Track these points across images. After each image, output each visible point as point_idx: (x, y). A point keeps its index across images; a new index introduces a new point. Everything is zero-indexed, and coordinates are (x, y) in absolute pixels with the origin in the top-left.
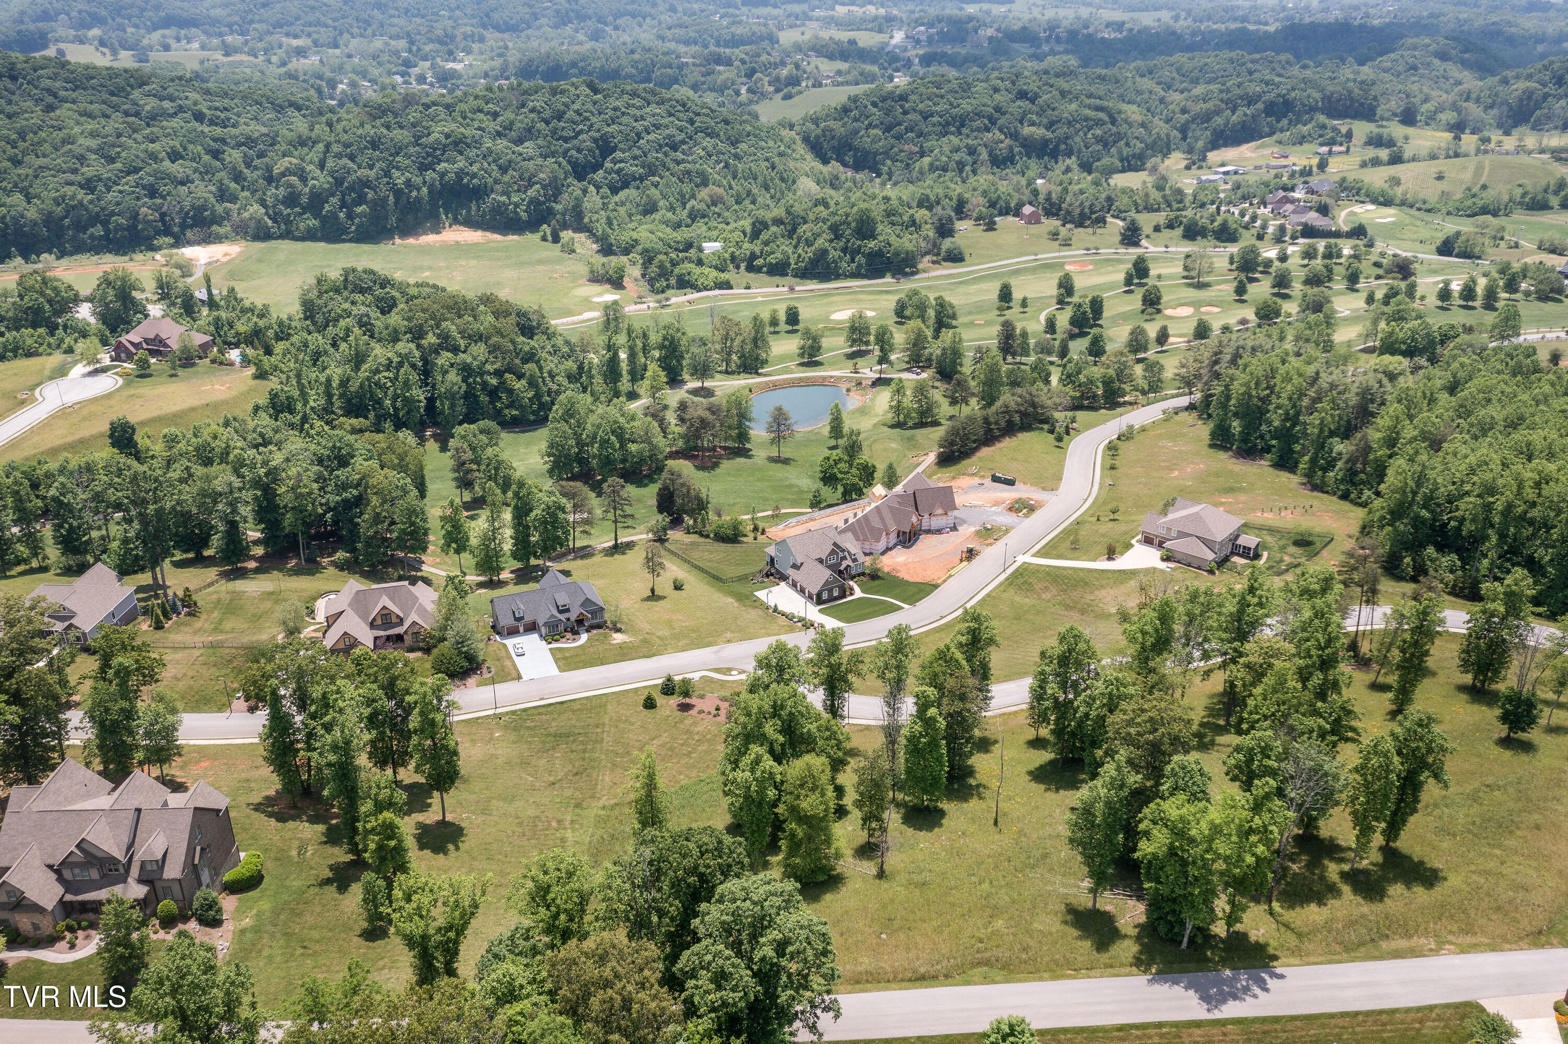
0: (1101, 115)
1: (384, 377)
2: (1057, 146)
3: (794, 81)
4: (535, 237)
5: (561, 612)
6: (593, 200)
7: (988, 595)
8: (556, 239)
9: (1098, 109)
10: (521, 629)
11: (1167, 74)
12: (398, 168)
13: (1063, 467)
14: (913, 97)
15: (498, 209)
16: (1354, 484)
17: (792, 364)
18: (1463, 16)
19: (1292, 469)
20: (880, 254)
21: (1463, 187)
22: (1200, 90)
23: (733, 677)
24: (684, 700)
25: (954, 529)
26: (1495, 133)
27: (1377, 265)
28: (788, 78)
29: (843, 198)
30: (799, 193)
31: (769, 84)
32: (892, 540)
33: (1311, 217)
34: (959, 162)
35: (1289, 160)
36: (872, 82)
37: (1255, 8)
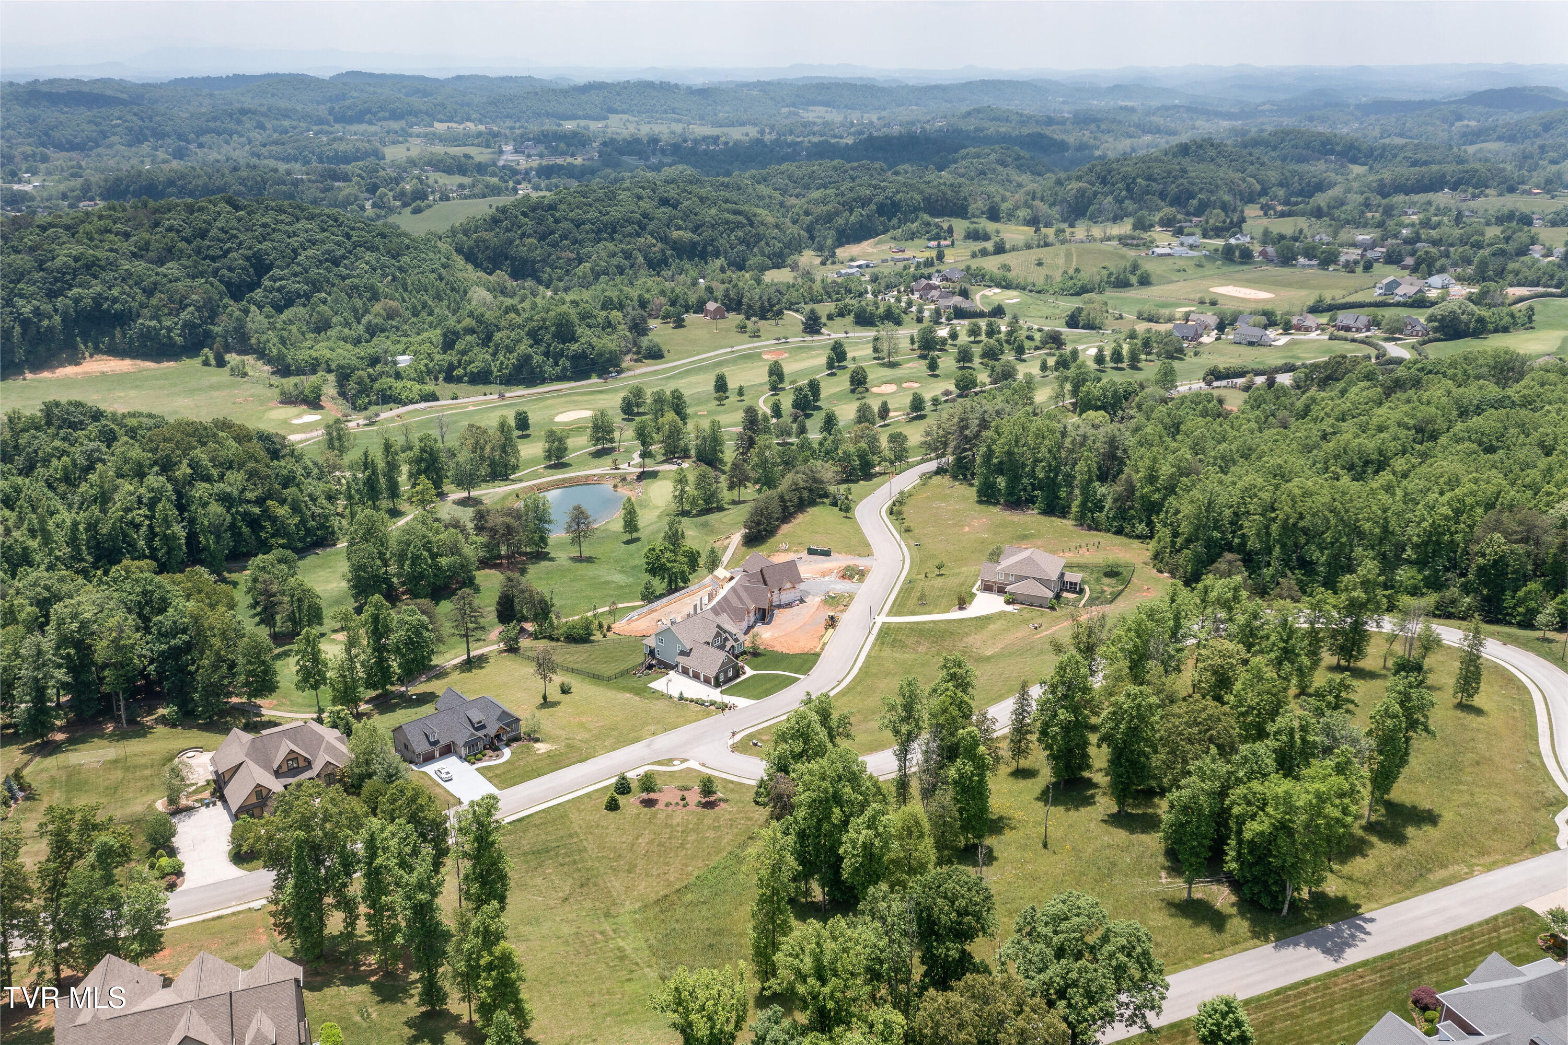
0: (740, 218)
1: (140, 514)
2: (705, 248)
3: (420, 195)
4: (197, 362)
5: (477, 729)
6: (256, 319)
7: (868, 656)
8: (221, 363)
9: (736, 212)
10: (437, 754)
11: (782, 181)
12: (21, 296)
13: (862, 533)
14: (563, 207)
15: (147, 336)
16: (1124, 519)
17: (539, 467)
18: (1003, 129)
19: (1063, 513)
20: (583, 356)
21: (1061, 271)
22: (816, 194)
23: (678, 767)
24: (644, 795)
25: (802, 601)
26: (1064, 226)
27: (1030, 338)
28: (413, 192)
29: (526, 304)
30: (474, 303)
31: (395, 198)
32: (752, 619)
33: (957, 300)
34: (618, 267)
35: (908, 254)
36: (499, 194)
37: (826, 124)
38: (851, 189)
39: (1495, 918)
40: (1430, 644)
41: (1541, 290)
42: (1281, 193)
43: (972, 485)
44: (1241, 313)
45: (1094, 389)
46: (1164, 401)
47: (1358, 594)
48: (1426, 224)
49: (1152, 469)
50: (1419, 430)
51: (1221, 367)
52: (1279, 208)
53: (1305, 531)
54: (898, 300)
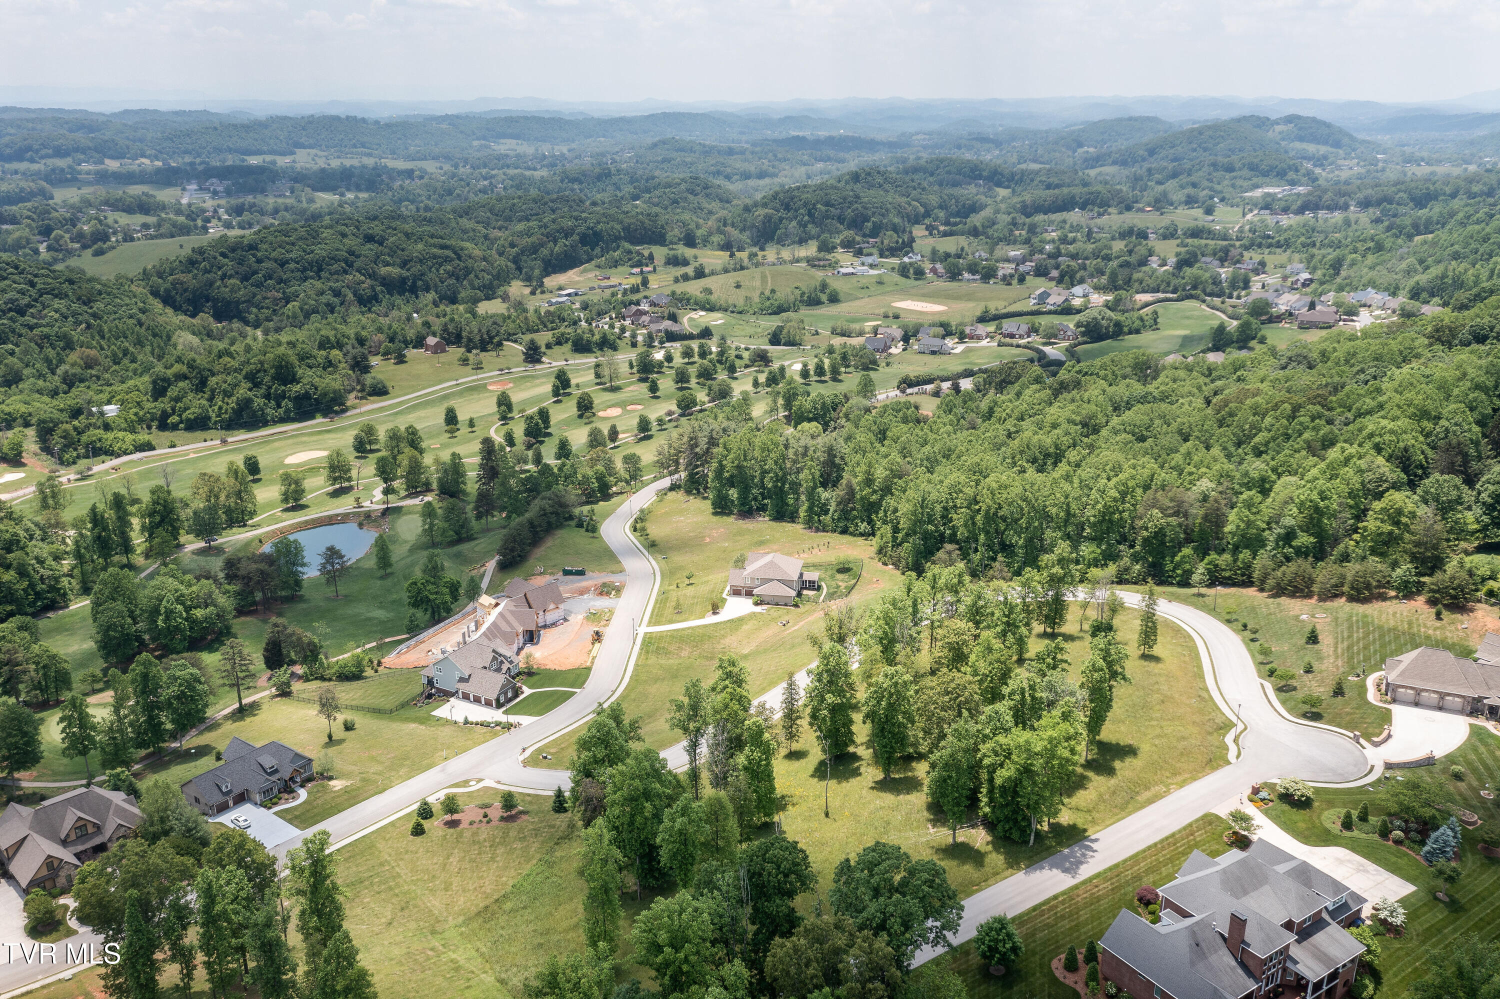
0: (448, 253)
2: (414, 283)
5: (270, 774)
7: (636, 665)
9: (443, 247)
10: (231, 803)
13: (611, 551)
16: (847, 519)
17: (277, 511)
19: (792, 518)
20: (306, 396)
21: (758, 293)
22: (521, 227)
23: (474, 787)
24: (448, 817)
25: (565, 620)
26: (755, 249)
27: (739, 357)
28: (93, 234)
29: (238, 347)
30: (180, 347)
31: (72, 240)
32: (521, 641)
33: (667, 324)
34: (328, 305)
35: (614, 281)
36: (188, 234)
37: (518, 156)
38: (554, 221)
39: (1190, 825)
40: (1115, 607)
41: (1161, 295)
42: (942, 214)
43: (705, 498)
44: (921, 325)
45: (804, 403)
46: (868, 410)
47: (1057, 570)
48: (1064, 240)
49: (868, 473)
50: (1085, 425)
51: (912, 375)
52: (942, 228)
53: (1004, 518)
54: (612, 327)
